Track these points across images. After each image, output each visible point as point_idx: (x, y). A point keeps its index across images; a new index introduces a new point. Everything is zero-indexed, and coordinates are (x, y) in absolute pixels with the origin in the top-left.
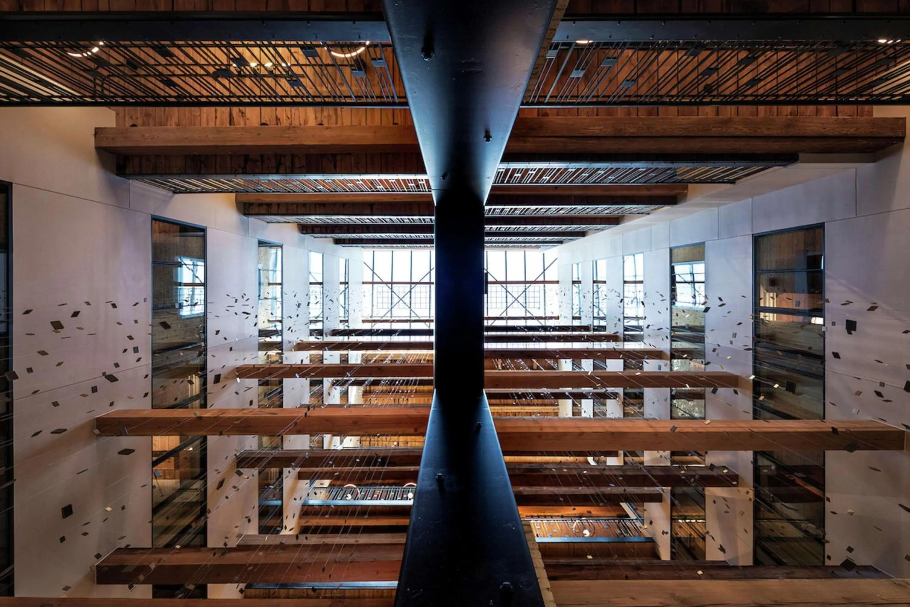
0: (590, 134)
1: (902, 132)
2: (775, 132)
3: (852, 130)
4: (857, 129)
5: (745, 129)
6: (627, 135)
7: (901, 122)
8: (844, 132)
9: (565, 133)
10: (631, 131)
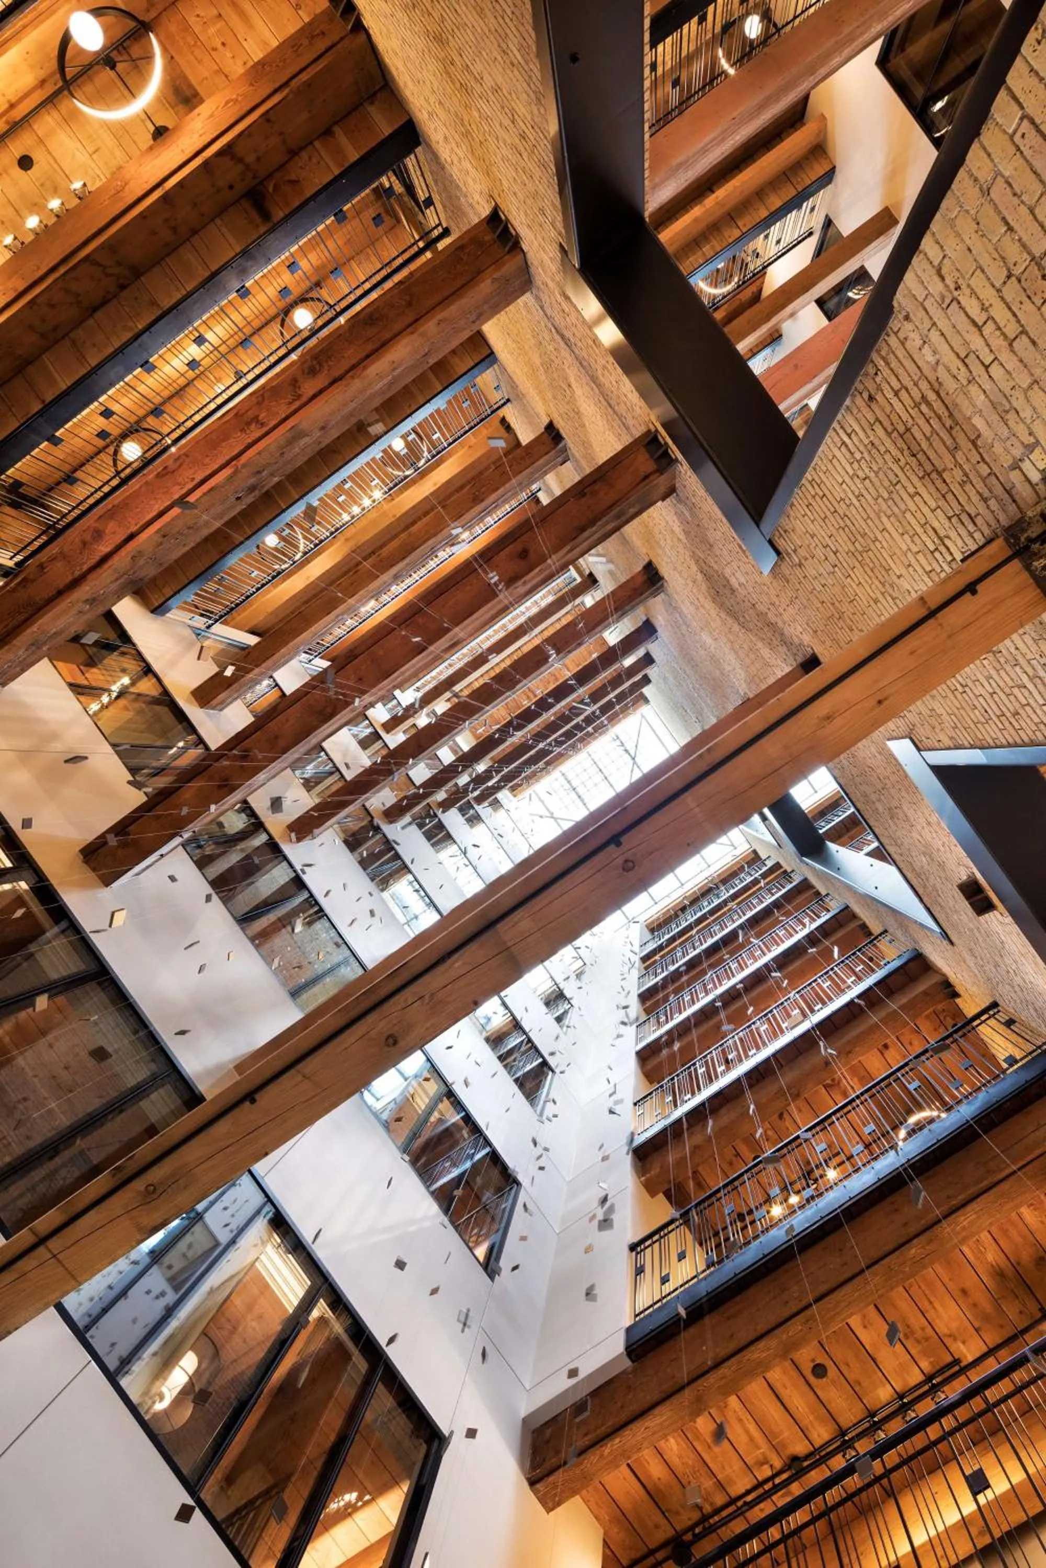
0: (969, 1208)
1: (539, 1491)
2: (712, 1378)
3: (607, 1451)
4: (602, 1456)
5: (756, 1356)
6: (915, 1241)
7: (550, 1505)
8: (617, 1440)
9: (1005, 1186)
10: (913, 1251)
